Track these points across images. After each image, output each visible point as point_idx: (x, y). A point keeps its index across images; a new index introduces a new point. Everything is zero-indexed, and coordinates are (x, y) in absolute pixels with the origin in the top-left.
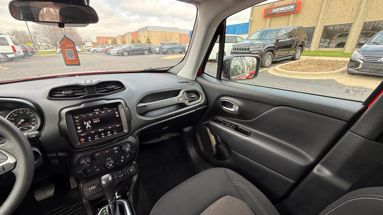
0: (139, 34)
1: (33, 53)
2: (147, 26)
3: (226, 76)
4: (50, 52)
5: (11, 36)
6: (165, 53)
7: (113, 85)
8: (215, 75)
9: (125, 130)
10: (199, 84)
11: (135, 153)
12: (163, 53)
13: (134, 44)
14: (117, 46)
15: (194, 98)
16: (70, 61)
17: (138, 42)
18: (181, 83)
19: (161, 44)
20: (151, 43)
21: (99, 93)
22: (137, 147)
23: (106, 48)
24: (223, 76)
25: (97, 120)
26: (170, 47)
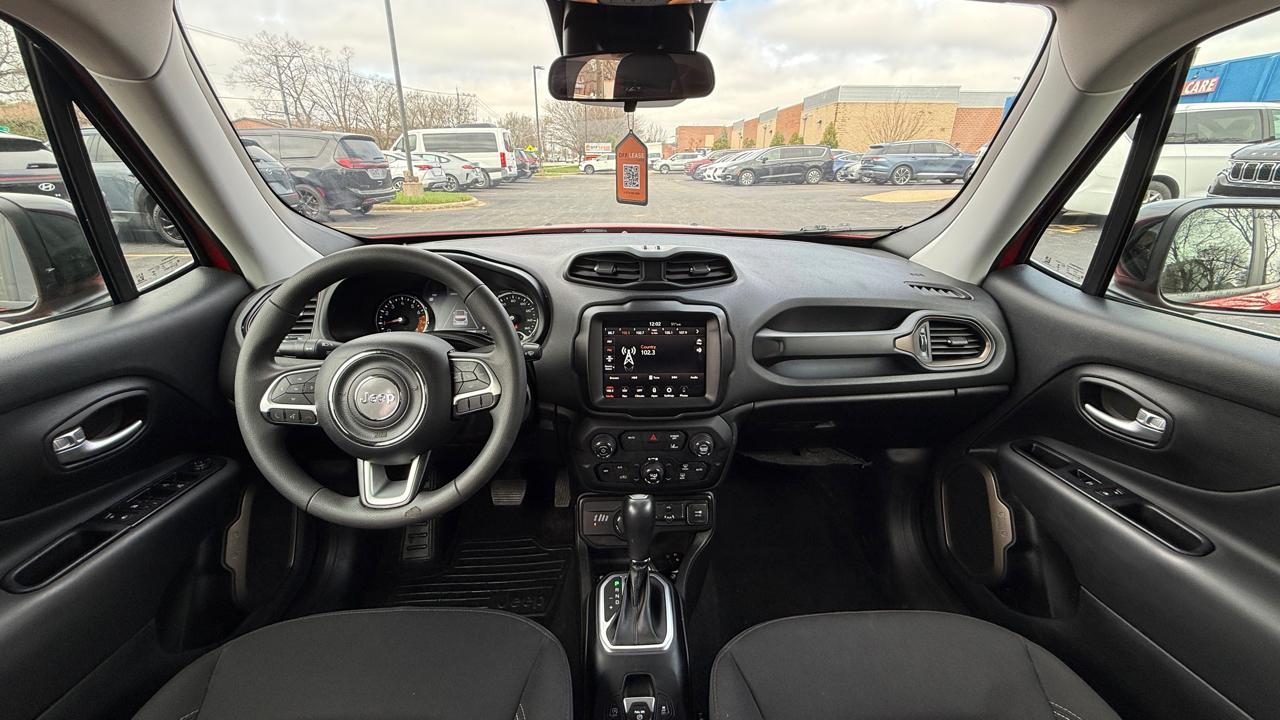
0: (803, 115)
1: (534, 169)
2: (836, 85)
3: (1136, 287)
4: (565, 170)
5: (505, 131)
6: (879, 181)
7: (705, 264)
8: (1080, 274)
9: (710, 393)
10: (992, 302)
11: (721, 469)
12: (875, 181)
13: (779, 148)
14: (726, 154)
15: (960, 347)
16: (628, 192)
17: (792, 142)
18: (920, 287)
19: (872, 147)
20: (836, 146)
21: (669, 280)
22: (728, 452)
23: (696, 159)
24: (1121, 284)
25: (651, 350)
26: (907, 158)
